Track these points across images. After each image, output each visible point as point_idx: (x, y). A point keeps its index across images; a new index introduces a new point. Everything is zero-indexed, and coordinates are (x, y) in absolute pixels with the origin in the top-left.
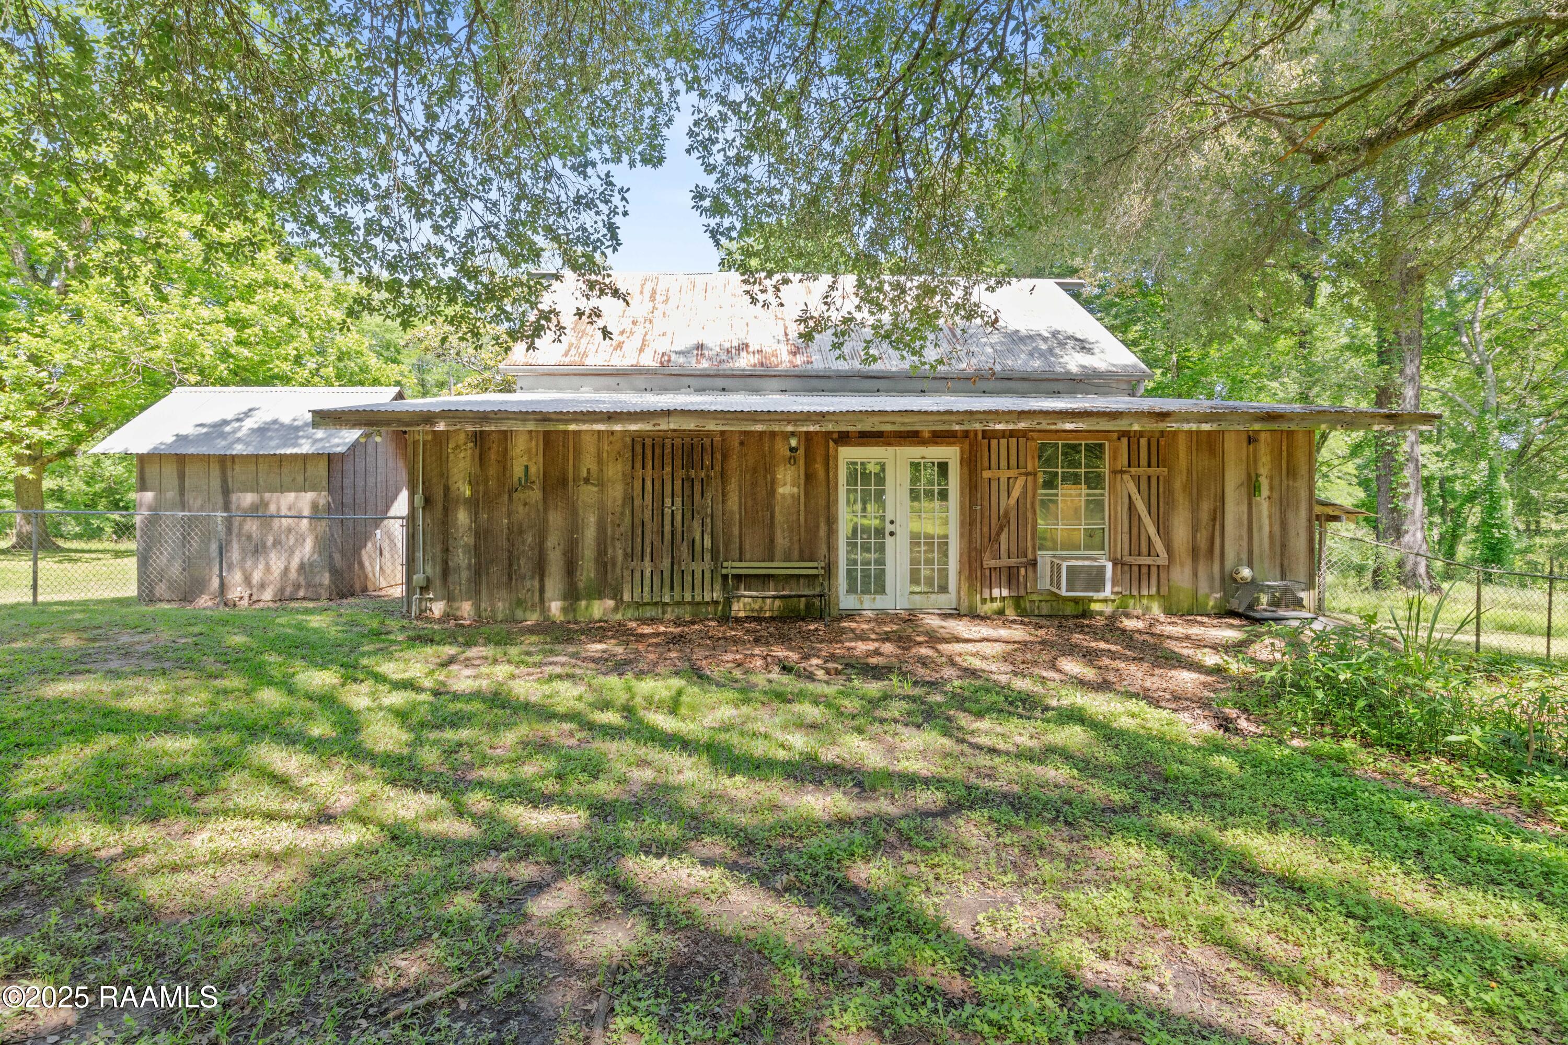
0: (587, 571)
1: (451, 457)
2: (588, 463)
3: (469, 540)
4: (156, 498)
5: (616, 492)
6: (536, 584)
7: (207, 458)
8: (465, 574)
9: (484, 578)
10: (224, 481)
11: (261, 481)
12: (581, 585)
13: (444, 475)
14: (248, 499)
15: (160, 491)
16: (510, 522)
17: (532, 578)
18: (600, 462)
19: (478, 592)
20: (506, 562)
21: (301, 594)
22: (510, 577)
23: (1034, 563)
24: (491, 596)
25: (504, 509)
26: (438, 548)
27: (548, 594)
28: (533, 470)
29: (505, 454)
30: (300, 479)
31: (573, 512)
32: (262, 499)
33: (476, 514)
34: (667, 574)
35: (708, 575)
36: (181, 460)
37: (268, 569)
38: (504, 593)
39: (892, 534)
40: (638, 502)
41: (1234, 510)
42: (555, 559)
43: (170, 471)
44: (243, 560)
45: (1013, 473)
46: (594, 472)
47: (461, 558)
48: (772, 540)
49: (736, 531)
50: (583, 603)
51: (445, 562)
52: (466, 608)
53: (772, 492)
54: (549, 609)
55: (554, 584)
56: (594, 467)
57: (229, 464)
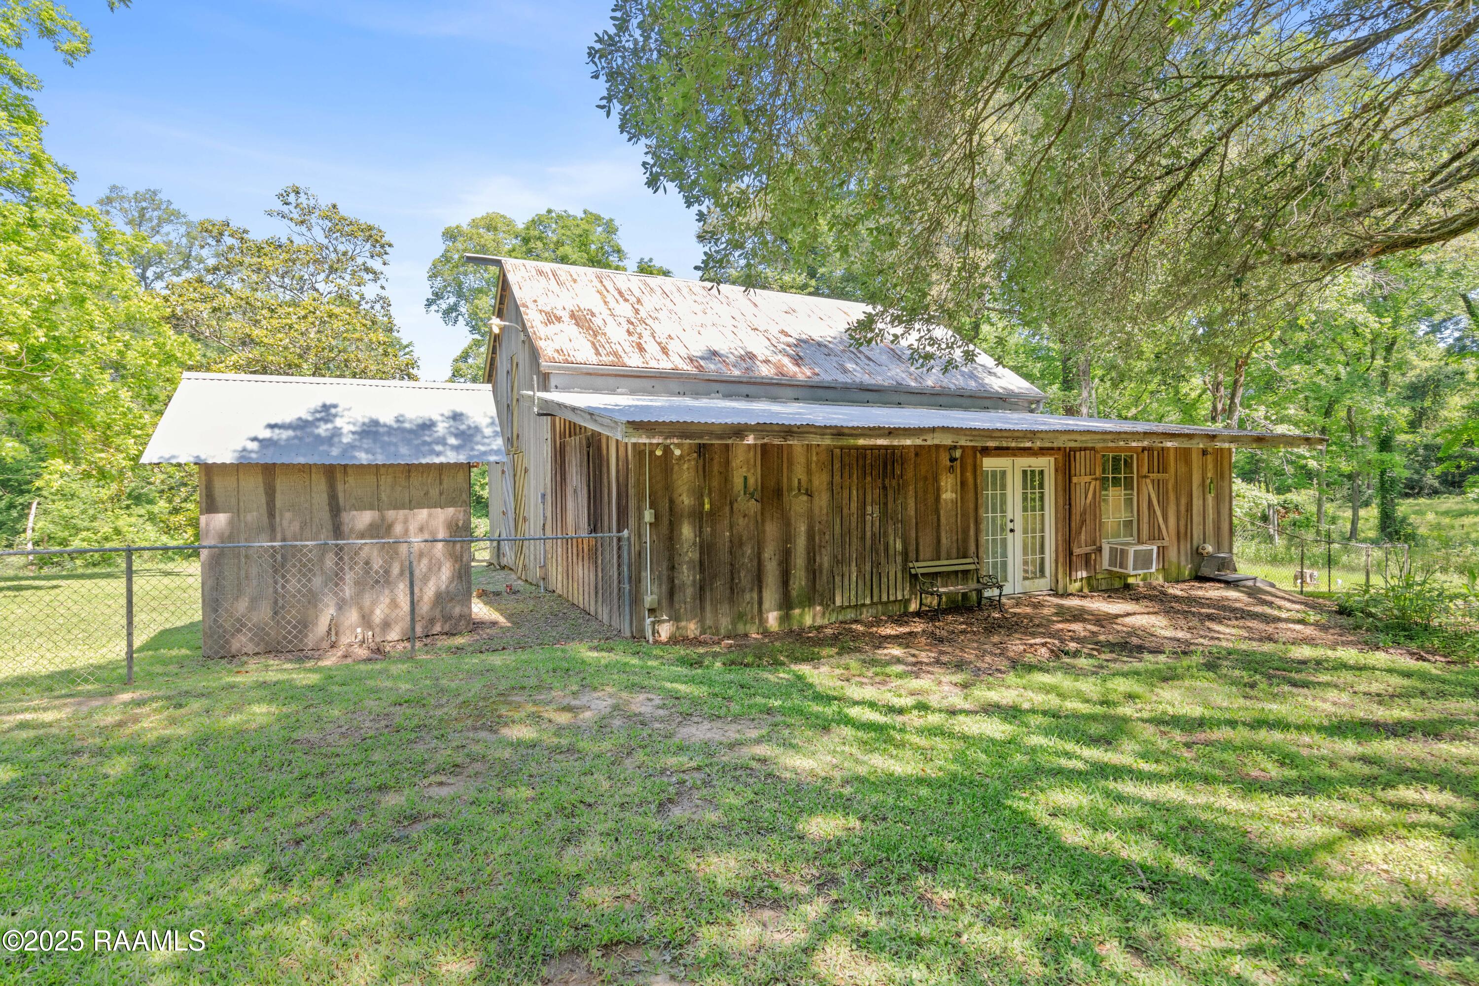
0: (799, 580)
1: (676, 468)
2: (799, 473)
3: (693, 555)
4: (231, 523)
5: (822, 501)
6: (755, 596)
7: (306, 469)
8: (689, 591)
9: (708, 594)
10: (333, 498)
11: (384, 497)
12: (794, 593)
13: (669, 487)
14: (364, 518)
15: (237, 512)
16: (732, 535)
17: (752, 590)
18: (809, 472)
19: (702, 609)
20: (728, 576)
21: (437, 628)
22: (732, 590)
23: (1100, 550)
24: (715, 612)
25: (727, 522)
26: (665, 565)
27: (766, 605)
28: (751, 481)
29: (727, 463)
30: (434, 492)
31: (787, 524)
32: (383, 518)
33: (701, 528)
34: (868, 577)
35: (899, 575)
36: (269, 471)
37: (394, 604)
38: (725, 608)
39: (1012, 531)
40: (846, 511)
41: (1197, 503)
42: (771, 569)
43: (253, 486)
44: (359, 594)
45: (1088, 479)
46: (804, 484)
47: (687, 575)
48: (939, 541)
49: (913, 535)
50: (797, 611)
51: (671, 580)
52: (692, 628)
53: (938, 498)
54: (767, 621)
55: (771, 596)
56: (804, 478)
57: (339, 476)
